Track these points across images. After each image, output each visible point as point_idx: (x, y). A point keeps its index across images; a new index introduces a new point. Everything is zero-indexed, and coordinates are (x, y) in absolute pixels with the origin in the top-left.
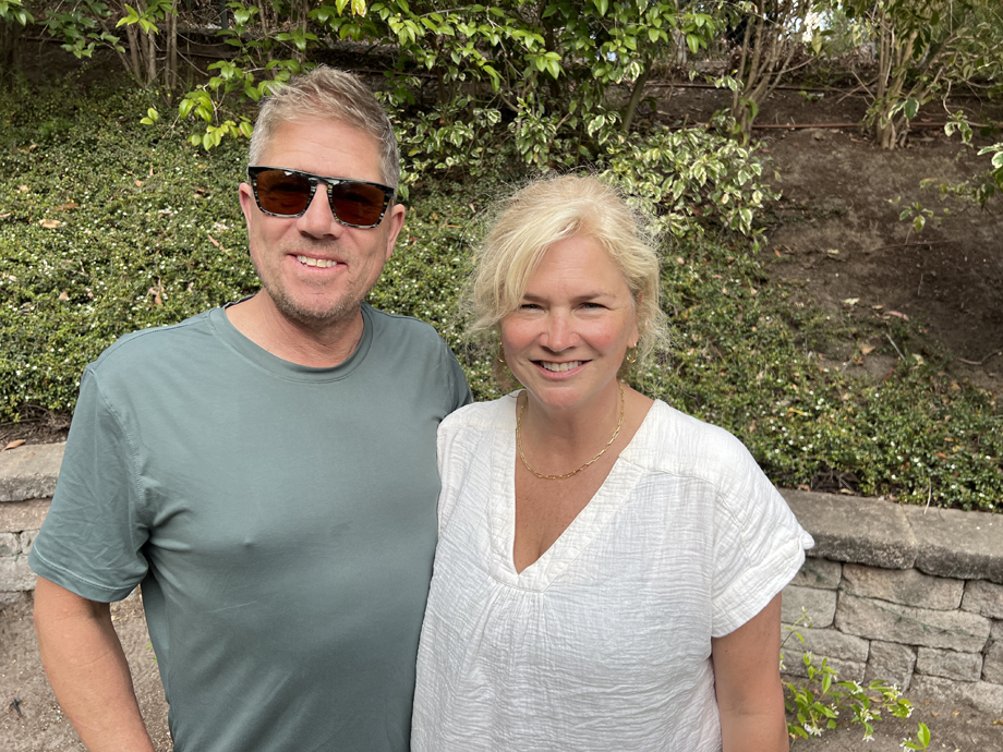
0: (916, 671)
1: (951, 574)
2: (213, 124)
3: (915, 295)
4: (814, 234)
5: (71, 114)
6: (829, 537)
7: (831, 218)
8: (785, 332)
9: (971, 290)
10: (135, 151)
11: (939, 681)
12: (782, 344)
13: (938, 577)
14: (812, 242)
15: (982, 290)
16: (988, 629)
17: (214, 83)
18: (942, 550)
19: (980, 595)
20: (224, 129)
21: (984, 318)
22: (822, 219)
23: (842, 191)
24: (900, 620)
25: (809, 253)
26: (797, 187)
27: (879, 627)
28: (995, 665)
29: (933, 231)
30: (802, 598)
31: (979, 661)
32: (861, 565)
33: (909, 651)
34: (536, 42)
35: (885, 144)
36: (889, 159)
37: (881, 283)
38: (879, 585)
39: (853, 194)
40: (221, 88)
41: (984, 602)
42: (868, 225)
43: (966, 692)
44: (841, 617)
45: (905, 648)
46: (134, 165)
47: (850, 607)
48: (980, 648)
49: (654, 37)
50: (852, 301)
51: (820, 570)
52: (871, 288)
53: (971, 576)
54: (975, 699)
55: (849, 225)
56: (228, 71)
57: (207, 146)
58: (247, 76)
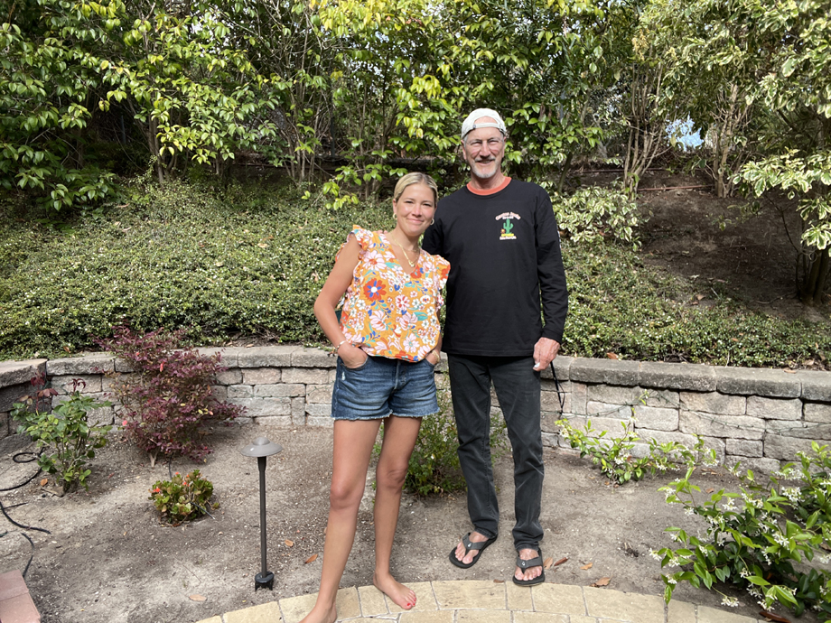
0: (726, 453)
1: (736, 392)
2: (338, 197)
3: (734, 272)
4: (674, 244)
5: (263, 196)
6: (668, 376)
7: (685, 235)
8: (652, 288)
9: (769, 269)
10: (297, 212)
11: (740, 458)
12: (650, 294)
13: (730, 395)
14: (673, 248)
15: (775, 269)
16: (763, 426)
17: (339, 178)
18: (729, 379)
19: (755, 405)
20: (344, 199)
21: (775, 282)
22: (680, 236)
23: (692, 221)
24: (713, 421)
25: (671, 254)
26: (664, 220)
27: (703, 427)
28: (769, 447)
29: (747, 239)
30: (659, 414)
31: (760, 444)
32: (688, 391)
33: (721, 442)
34: (509, 146)
35: (720, 195)
36: (721, 203)
37: (714, 267)
38: (698, 402)
39: (699, 222)
40: (342, 180)
41: (758, 409)
42: (707, 238)
43: (755, 463)
44: (682, 424)
45: (719, 440)
46: (298, 220)
47: (686, 417)
48: (760, 437)
49: (570, 140)
50: (695, 277)
51: (667, 397)
52: (708, 270)
53: (747, 392)
54: (761, 467)
55: (696, 238)
56: (347, 171)
57: (335, 209)
58: (355, 174)
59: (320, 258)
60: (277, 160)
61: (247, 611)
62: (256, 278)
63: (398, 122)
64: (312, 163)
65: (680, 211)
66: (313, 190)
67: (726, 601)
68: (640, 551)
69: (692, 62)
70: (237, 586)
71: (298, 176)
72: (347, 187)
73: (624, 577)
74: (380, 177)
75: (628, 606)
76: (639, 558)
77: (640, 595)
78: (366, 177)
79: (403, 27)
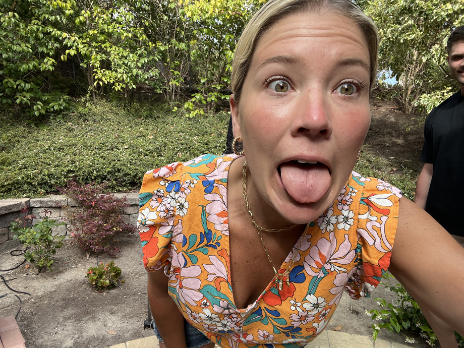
2: (193, 110)
3: (414, 156)
4: (380, 139)
5: (151, 110)
7: (387, 134)
8: (368, 164)
10: (170, 119)
12: (366, 167)
14: (380, 141)
17: (193, 100)
20: (196, 112)
22: (384, 135)
25: (379, 145)
26: (375, 126)
35: (407, 112)
36: (407, 117)
37: (403, 153)
39: (394, 128)
40: (195, 101)
42: (399, 136)
46: (170, 123)
50: (392, 158)
52: (399, 154)
55: (393, 136)
56: (198, 96)
57: (191, 117)
58: (202, 98)
59: (182, 145)
60: (159, 89)
61: (139, 340)
62: (147, 155)
63: (227, 69)
64: (179, 91)
65: (384, 121)
66: (179, 106)
67: (408, 340)
68: (359, 311)
69: (392, 38)
70: (134, 326)
71: (170, 98)
72: (198, 105)
73: (350, 325)
74: (216, 100)
75: (352, 342)
76: (359, 315)
77: (359, 336)
78: (209, 99)
79: (231, 17)
